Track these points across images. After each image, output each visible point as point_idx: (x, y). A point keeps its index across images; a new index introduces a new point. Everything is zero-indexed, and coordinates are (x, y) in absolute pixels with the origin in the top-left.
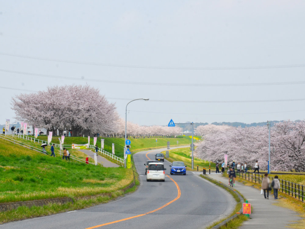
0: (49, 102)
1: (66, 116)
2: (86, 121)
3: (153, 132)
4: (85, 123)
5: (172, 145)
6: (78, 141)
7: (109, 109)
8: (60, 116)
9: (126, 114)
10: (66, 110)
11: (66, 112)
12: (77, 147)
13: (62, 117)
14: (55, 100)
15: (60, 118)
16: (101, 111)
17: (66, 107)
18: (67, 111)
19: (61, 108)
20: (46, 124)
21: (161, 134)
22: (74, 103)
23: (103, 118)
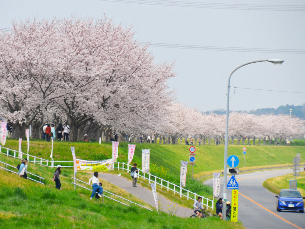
0: (20, 59)
1: (59, 92)
2: (103, 105)
3: (233, 129)
4: (102, 109)
5: (281, 163)
6: (88, 152)
7: (159, 76)
8: (44, 93)
9: (228, 94)
10: (60, 78)
11: (59, 83)
12: (86, 165)
13: (48, 95)
14: (33, 55)
15: (44, 98)
16: (141, 82)
17: (59, 71)
18: (60, 80)
19: (47, 74)
20: (12, 111)
21: (252, 134)
22: (79, 63)
23: (142, 98)
